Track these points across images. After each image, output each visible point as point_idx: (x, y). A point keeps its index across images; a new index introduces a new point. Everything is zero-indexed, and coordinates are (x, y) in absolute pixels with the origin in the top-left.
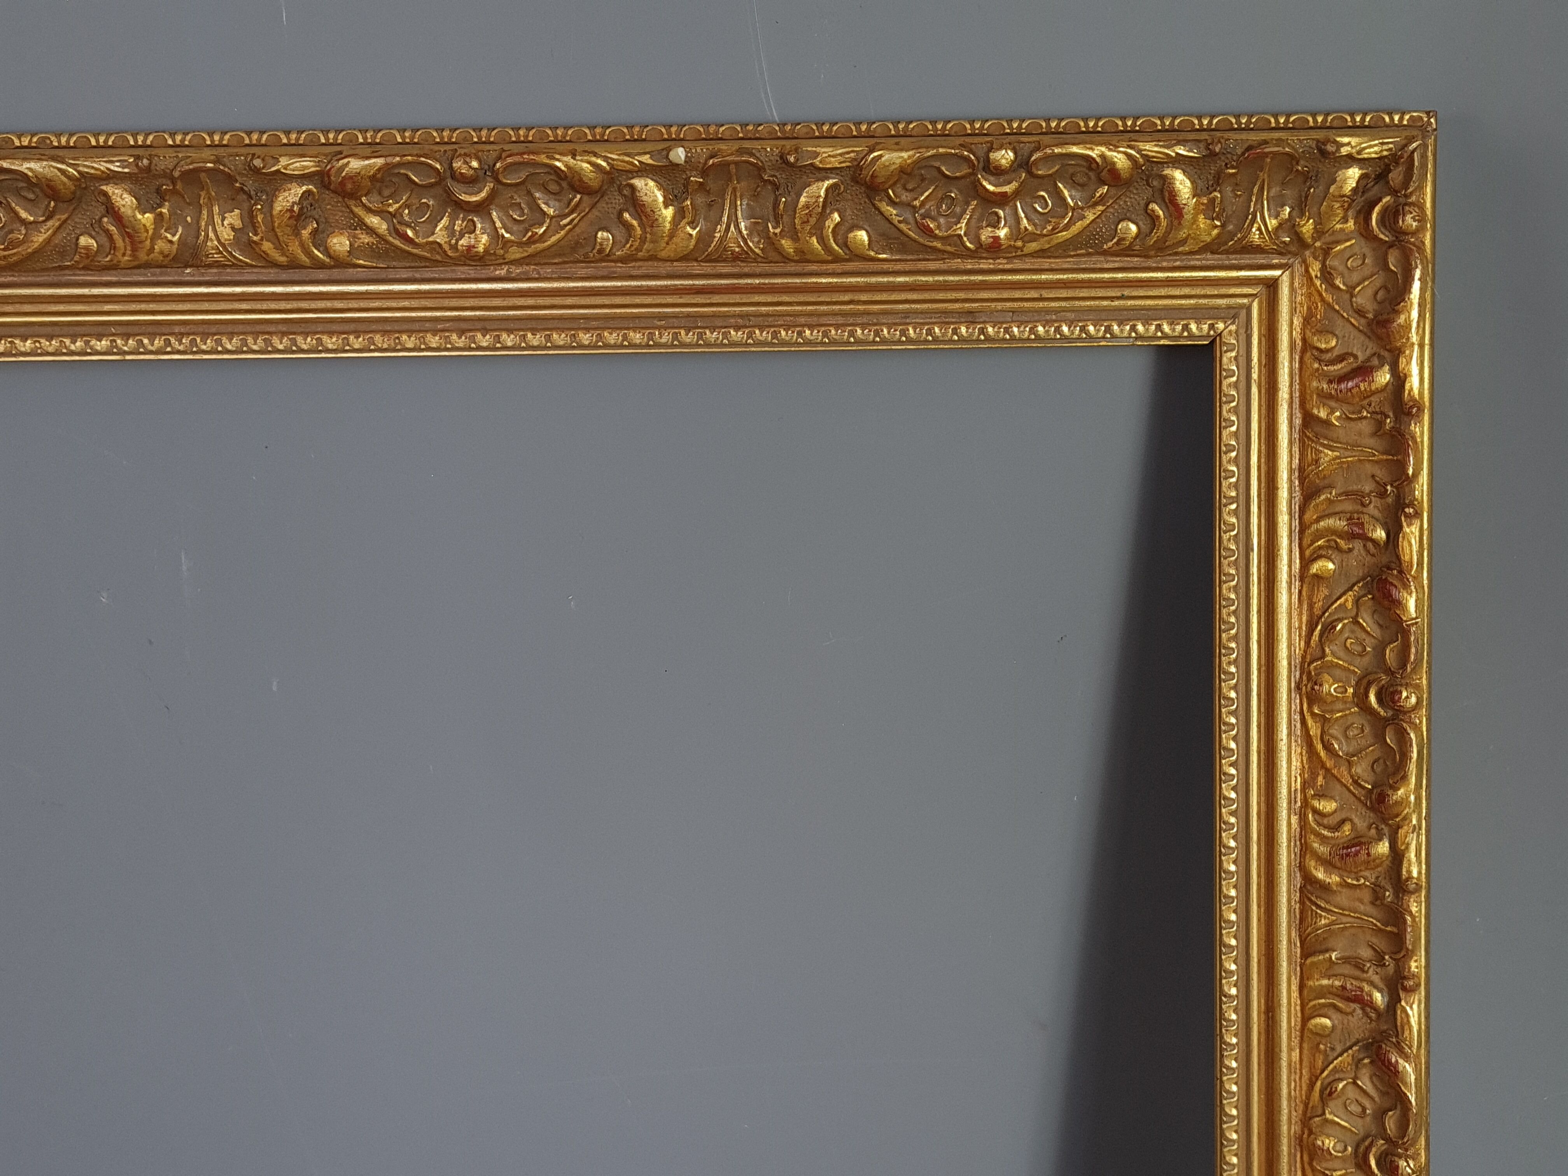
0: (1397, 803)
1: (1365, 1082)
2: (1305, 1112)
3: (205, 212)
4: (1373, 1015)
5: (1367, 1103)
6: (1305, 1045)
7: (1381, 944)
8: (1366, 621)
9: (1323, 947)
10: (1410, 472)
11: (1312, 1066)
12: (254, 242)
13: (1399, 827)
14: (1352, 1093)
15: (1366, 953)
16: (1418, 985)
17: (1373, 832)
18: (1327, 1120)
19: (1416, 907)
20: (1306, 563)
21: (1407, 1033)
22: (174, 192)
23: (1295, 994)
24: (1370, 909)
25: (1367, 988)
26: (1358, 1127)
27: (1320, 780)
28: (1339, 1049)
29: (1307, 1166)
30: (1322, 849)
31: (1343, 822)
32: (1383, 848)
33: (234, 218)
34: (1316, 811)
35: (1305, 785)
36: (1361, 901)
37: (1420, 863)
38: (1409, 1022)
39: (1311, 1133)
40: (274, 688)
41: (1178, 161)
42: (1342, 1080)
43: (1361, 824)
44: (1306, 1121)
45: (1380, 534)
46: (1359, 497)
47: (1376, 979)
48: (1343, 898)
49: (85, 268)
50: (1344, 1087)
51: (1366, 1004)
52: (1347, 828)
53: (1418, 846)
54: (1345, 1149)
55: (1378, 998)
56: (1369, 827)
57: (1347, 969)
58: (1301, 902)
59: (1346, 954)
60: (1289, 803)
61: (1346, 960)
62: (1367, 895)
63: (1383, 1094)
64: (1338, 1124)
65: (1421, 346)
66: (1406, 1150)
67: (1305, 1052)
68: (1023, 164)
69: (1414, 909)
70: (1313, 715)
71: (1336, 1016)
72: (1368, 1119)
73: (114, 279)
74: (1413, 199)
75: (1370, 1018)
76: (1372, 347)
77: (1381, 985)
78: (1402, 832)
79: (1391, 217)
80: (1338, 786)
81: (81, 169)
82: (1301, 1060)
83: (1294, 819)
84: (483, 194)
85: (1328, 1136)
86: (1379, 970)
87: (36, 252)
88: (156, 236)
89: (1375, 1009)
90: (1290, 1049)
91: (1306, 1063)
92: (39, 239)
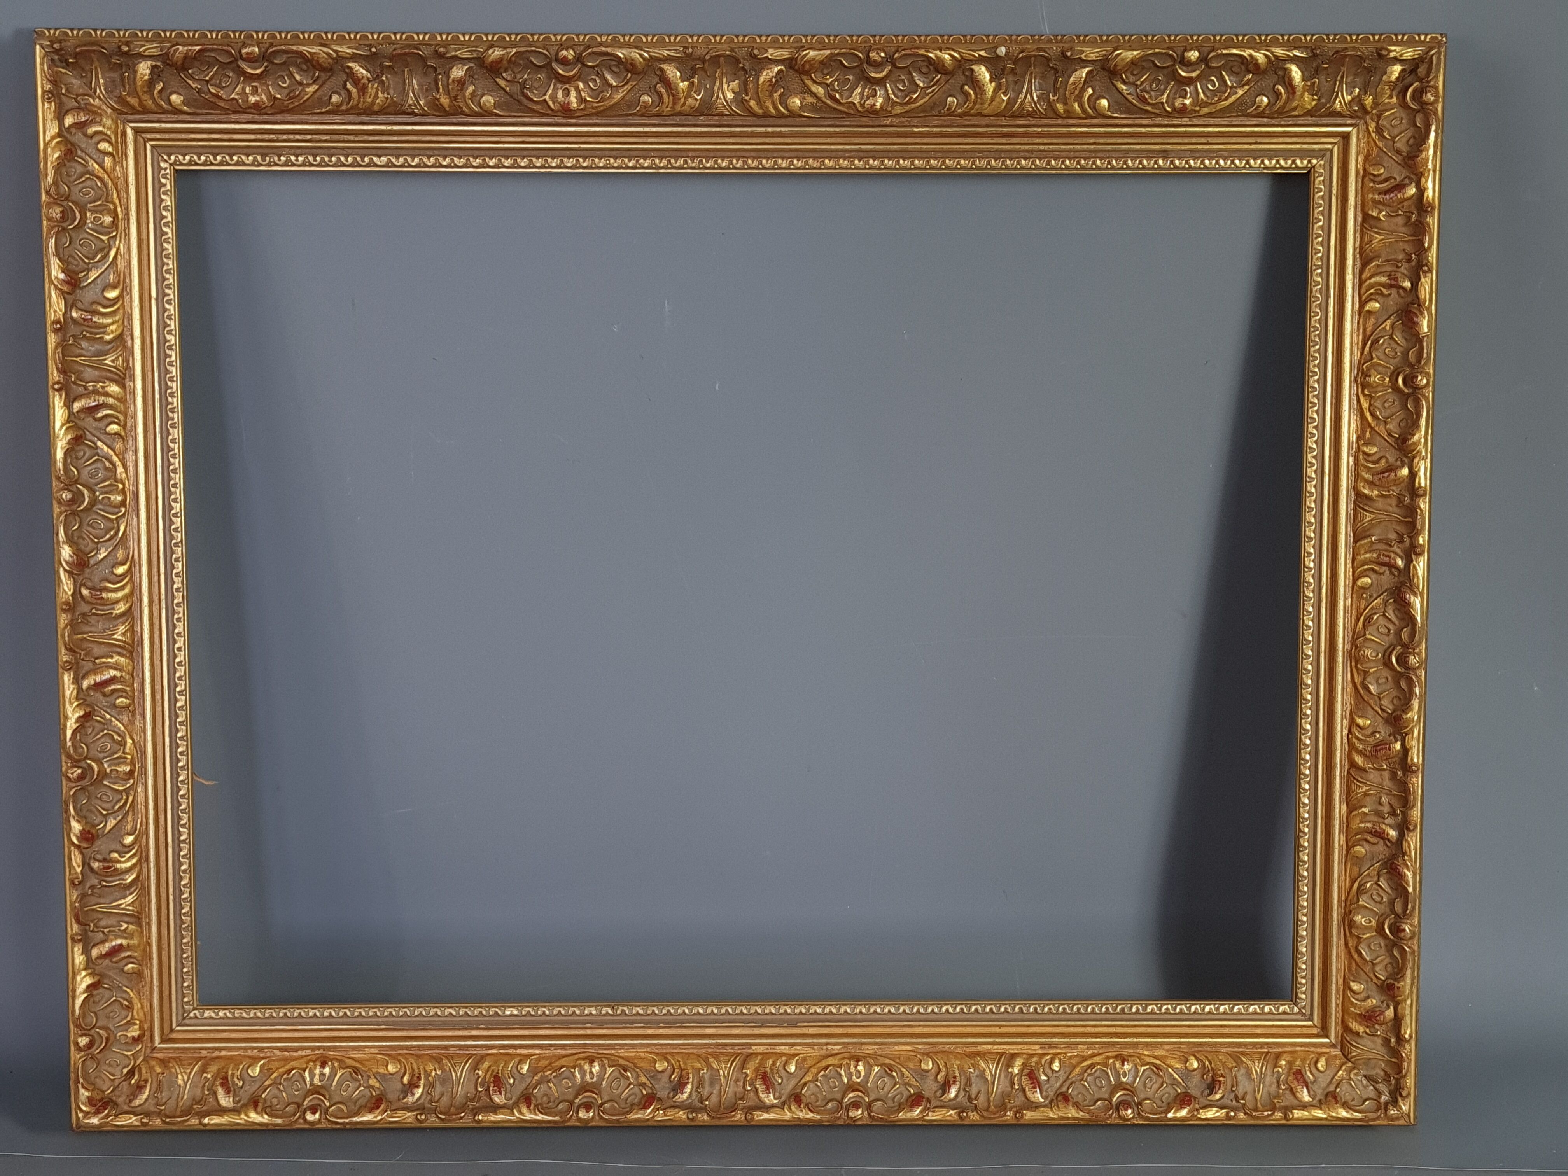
0: (1414, 443)
1: (1390, 614)
2: (1353, 637)
3: (718, 82)
4: (1396, 573)
5: (1391, 626)
6: (1354, 596)
7: (1401, 529)
8: (1398, 337)
9: (1368, 533)
10: (1426, 245)
11: (1358, 608)
12: (746, 100)
13: (1414, 457)
14: (1382, 621)
15: (1393, 536)
16: (1424, 552)
17: (1399, 463)
18: (1367, 639)
19: (1424, 505)
20: (1362, 304)
21: (1416, 580)
22: (703, 69)
23: (1349, 565)
24: (1396, 509)
25: (1393, 555)
26: (1386, 641)
27: (1368, 435)
28: (1375, 596)
29: (1354, 669)
30: (1368, 476)
31: (1381, 458)
32: (1405, 471)
33: (735, 85)
34: (1365, 453)
35: (1359, 438)
36: (1390, 505)
37: (1426, 478)
38: (1417, 573)
39: (1357, 647)
40: (717, 388)
41: (1295, 60)
42: (1376, 614)
43: (1391, 460)
44: (1353, 642)
45: (1407, 284)
46: (1395, 263)
47: (1398, 551)
48: (1380, 504)
49: (642, 115)
50: (1377, 618)
51: (1392, 566)
52: (1383, 461)
53: (1426, 469)
54: (1377, 655)
55: (1400, 563)
56: (1397, 460)
57: (1382, 546)
58: (1355, 510)
59: (1381, 537)
60: (1349, 449)
61: (1380, 541)
62: (1394, 502)
63: (1400, 619)
64: (1373, 640)
65: (1434, 171)
66: (1414, 649)
67: (1354, 599)
68: (1203, 59)
69: (1422, 506)
70: (1365, 395)
71: (1374, 576)
72: (1391, 636)
73: (657, 122)
74: (1432, 83)
75: (1394, 575)
76: (1405, 173)
77: (1401, 554)
78: (1416, 461)
79: (1418, 95)
80: (1378, 438)
81: (651, 54)
82: (1352, 605)
83: (1351, 459)
84: (884, 73)
85: (1367, 648)
86: (1400, 545)
87: (616, 104)
88: (688, 96)
89: (1397, 568)
90: (1345, 599)
91: (1354, 607)
92: (618, 96)
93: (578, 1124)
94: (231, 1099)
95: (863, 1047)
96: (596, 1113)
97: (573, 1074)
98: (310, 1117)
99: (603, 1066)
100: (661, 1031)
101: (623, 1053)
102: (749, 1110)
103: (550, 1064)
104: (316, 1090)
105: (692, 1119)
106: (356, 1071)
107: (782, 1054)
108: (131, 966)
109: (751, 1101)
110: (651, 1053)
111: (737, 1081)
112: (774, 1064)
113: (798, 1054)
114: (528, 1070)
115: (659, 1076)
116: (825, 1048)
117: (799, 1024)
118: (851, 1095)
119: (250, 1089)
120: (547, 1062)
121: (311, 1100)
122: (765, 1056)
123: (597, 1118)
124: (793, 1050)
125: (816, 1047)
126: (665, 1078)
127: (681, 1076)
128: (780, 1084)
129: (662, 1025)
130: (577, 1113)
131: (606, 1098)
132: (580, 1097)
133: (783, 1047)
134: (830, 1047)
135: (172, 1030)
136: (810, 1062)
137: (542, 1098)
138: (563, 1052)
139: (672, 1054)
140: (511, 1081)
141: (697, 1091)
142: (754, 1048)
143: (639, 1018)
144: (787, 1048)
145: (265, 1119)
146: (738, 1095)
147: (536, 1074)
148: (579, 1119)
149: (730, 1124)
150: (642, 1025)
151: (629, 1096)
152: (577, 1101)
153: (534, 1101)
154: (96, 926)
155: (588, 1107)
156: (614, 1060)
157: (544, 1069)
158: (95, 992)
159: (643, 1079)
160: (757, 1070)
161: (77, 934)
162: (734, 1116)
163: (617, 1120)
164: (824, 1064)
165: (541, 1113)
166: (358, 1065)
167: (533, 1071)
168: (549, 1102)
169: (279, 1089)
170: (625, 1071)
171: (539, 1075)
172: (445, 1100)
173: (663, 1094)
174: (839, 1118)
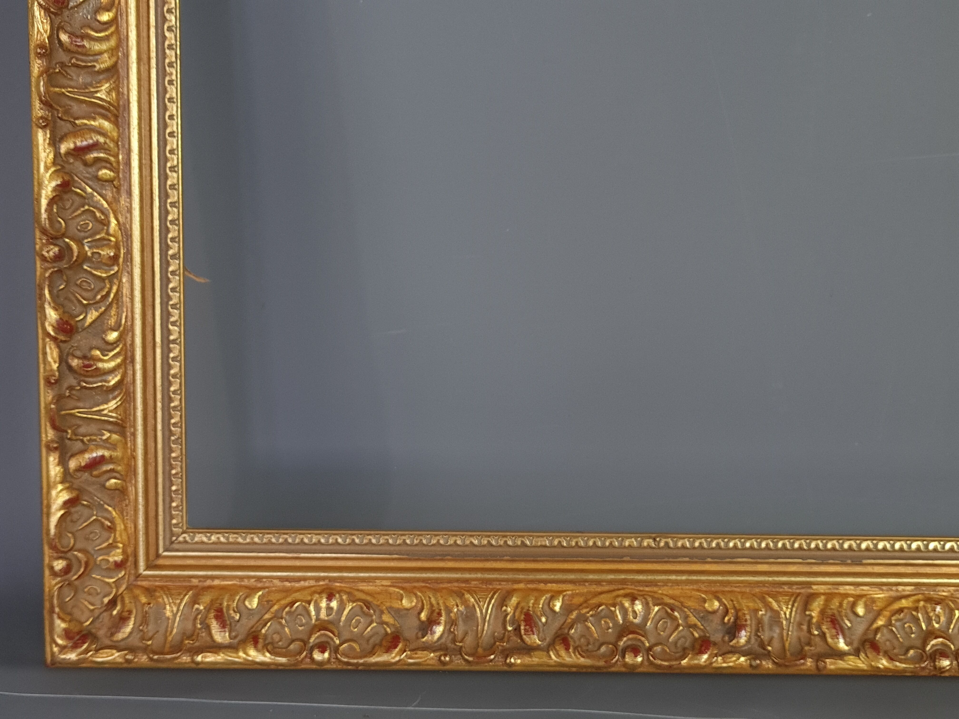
93: (623, 669)
94: (227, 634)
95: (939, 588)
96: (645, 657)
97: (614, 613)
98: (318, 656)
99: (646, 606)
100: (707, 567)
101: (665, 590)
102: (819, 657)
103: (586, 602)
104: (322, 626)
105: (758, 666)
106: (368, 605)
107: (846, 595)
108: (113, 481)
109: (819, 647)
110: (698, 590)
111: (800, 624)
112: (841, 605)
113: (865, 595)
114: (561, 607)
115: (711, 617)
116: (894, 588)
117: (865, 561)
118: (934, 642)
119: (247, 624)
120: (582, 599)
121: (318, 637)
122: (829, 596)
123: (646, 663)
124: (858, 591)
125: (884, 588)
126: (716, 619)
127: (737, 618)
128: (849, 628)
129: (709, 560)
130: (624, 657)
131: (653, 641)
132: (625, 639)
133: (847, 587)
134: (900, 588)
135: (158, 556)
136: (880, 604)
137: (580, 639)
138: (599, 589)
139: (723, 592)
140: (544, 620)
141: (756, 635)
142: (814, 587)
143: (684, 552)
144: (852, 587)
145: (267, 658)
146: (802, 640)
147: (571, 612)
148: (625, 665)
149: (798, 672)
150: (687, 559)
151: (679, 639)
152: (621, 643)
153: (572, 643)
154: (75, 433)
155: (636, 651)
156: (658, 599)
157: (579, 606)
158: (73, 510)
159: (693, 620)
160: (822, 612)
161: (52, 441)
162: (803, 664)
163: (670, 667)
164: (896, 606)
165: (583, 657)
166: (369, 598)
167: (567, 609)
168: (588, 644)
169: (280, 623)
170: (673, 610)
171: (575, 614)
172: (469, 640)
173: (717, 637)
174: (923, 668)
